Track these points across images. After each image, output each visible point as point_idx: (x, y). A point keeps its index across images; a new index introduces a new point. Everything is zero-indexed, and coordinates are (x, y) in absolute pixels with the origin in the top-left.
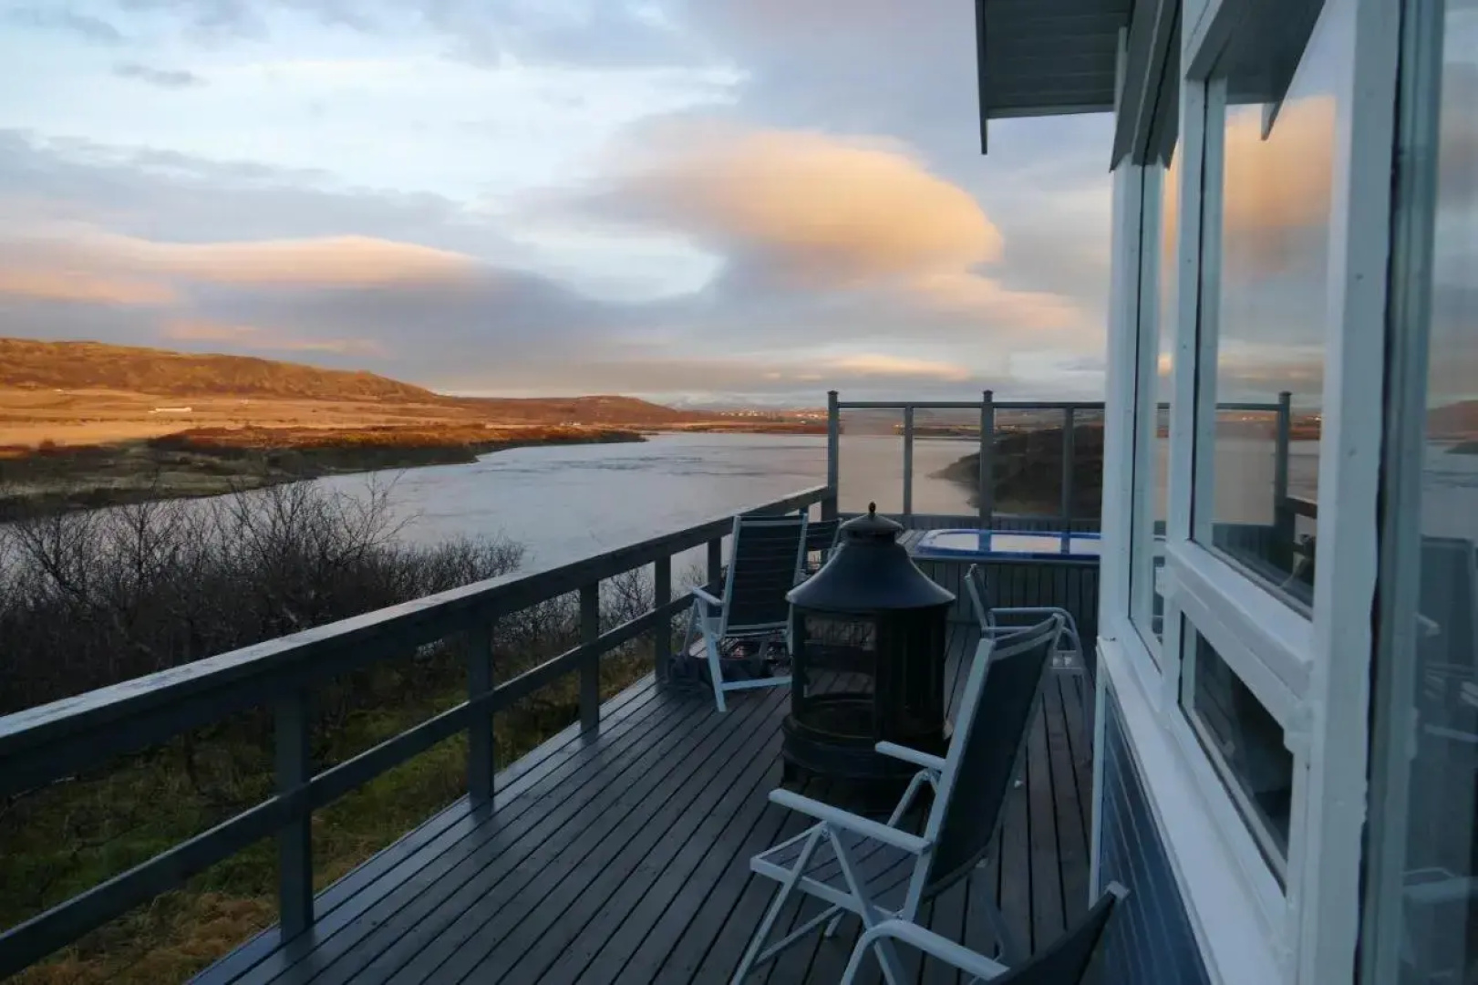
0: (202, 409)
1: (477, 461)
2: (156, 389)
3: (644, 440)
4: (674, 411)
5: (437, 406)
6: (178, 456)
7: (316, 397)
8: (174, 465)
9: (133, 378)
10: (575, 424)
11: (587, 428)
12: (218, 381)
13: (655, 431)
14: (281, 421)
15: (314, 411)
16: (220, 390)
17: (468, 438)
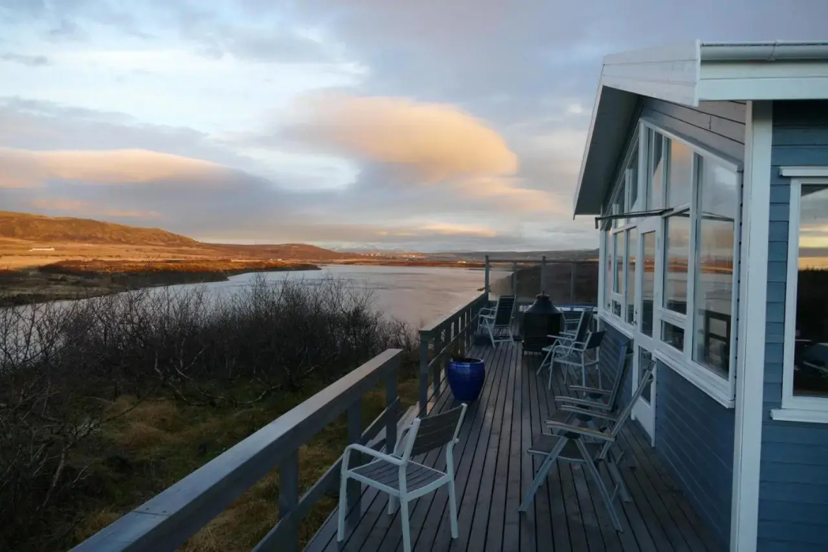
0: (62, 249)
1: (228, 280)
2: (32, 237)
3: (320, 269)
4: (334, 253)
5: (200, 249)
6: (60, 276)
7: (127, 242)
8: (58, 282)
9: (19, 230)
10: (279, 260)
11: (287, 262)
12: (70, 233)
13: (324, 263)
14: (111, 256)
15: (127, 251)
16: (72, 238)
17: (221, 267)
